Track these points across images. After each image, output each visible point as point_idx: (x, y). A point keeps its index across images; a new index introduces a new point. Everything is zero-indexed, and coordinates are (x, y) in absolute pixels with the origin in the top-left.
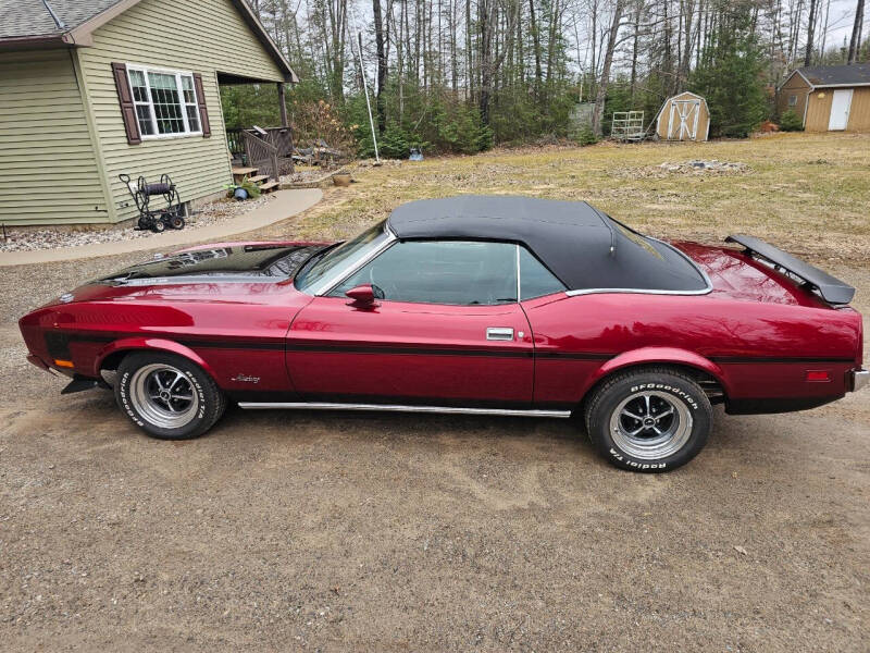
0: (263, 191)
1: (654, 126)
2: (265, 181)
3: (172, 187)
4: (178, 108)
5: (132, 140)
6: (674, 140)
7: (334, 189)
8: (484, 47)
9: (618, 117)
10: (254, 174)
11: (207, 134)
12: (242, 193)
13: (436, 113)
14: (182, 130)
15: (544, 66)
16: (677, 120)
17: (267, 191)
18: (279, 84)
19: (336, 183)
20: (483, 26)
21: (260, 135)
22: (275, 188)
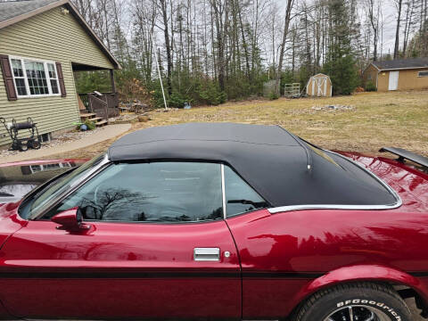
0: (97, 126)
1: (305, 91)
2: (99, 120)
3: (34, 125)
4: (45, 81)
5: (11, 98)
6: (315, 97)
7: (139, 124)
8: (221, 54)
9: (288, 86)
10: (93, 117)
11: (64, 95)
12: (84, 127)
13: (197, 85)
14: (47, 92)
15: (250, 63)
16: (316, 87)
17: (101, 126)
18: (111, 70)
19: (140, 120)
20: (219, 45)
21: (98, 96)
22: (106, 124)
